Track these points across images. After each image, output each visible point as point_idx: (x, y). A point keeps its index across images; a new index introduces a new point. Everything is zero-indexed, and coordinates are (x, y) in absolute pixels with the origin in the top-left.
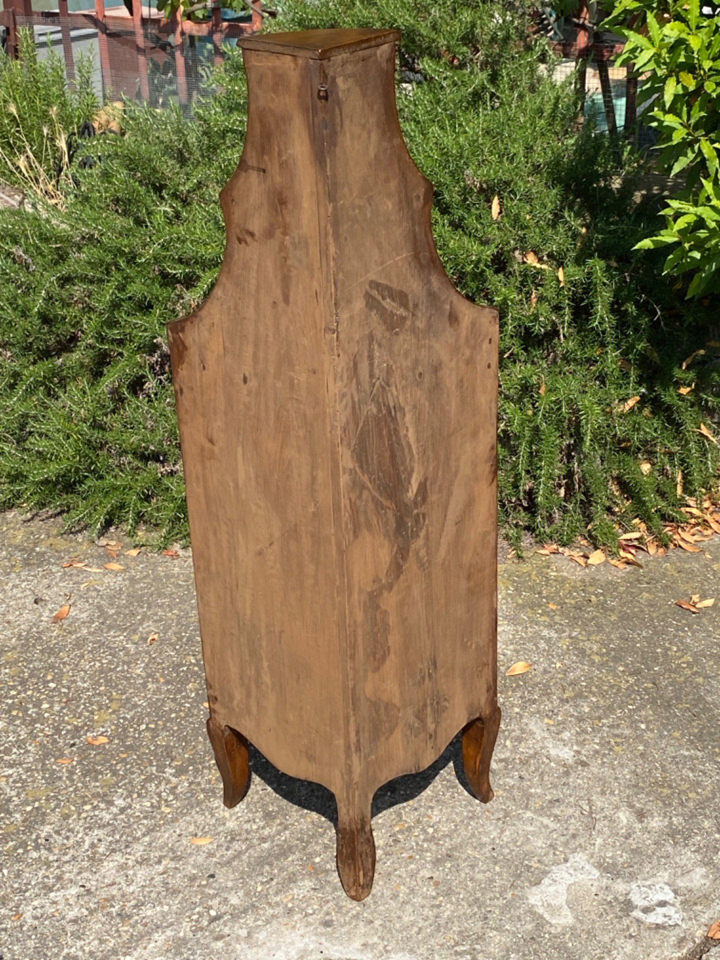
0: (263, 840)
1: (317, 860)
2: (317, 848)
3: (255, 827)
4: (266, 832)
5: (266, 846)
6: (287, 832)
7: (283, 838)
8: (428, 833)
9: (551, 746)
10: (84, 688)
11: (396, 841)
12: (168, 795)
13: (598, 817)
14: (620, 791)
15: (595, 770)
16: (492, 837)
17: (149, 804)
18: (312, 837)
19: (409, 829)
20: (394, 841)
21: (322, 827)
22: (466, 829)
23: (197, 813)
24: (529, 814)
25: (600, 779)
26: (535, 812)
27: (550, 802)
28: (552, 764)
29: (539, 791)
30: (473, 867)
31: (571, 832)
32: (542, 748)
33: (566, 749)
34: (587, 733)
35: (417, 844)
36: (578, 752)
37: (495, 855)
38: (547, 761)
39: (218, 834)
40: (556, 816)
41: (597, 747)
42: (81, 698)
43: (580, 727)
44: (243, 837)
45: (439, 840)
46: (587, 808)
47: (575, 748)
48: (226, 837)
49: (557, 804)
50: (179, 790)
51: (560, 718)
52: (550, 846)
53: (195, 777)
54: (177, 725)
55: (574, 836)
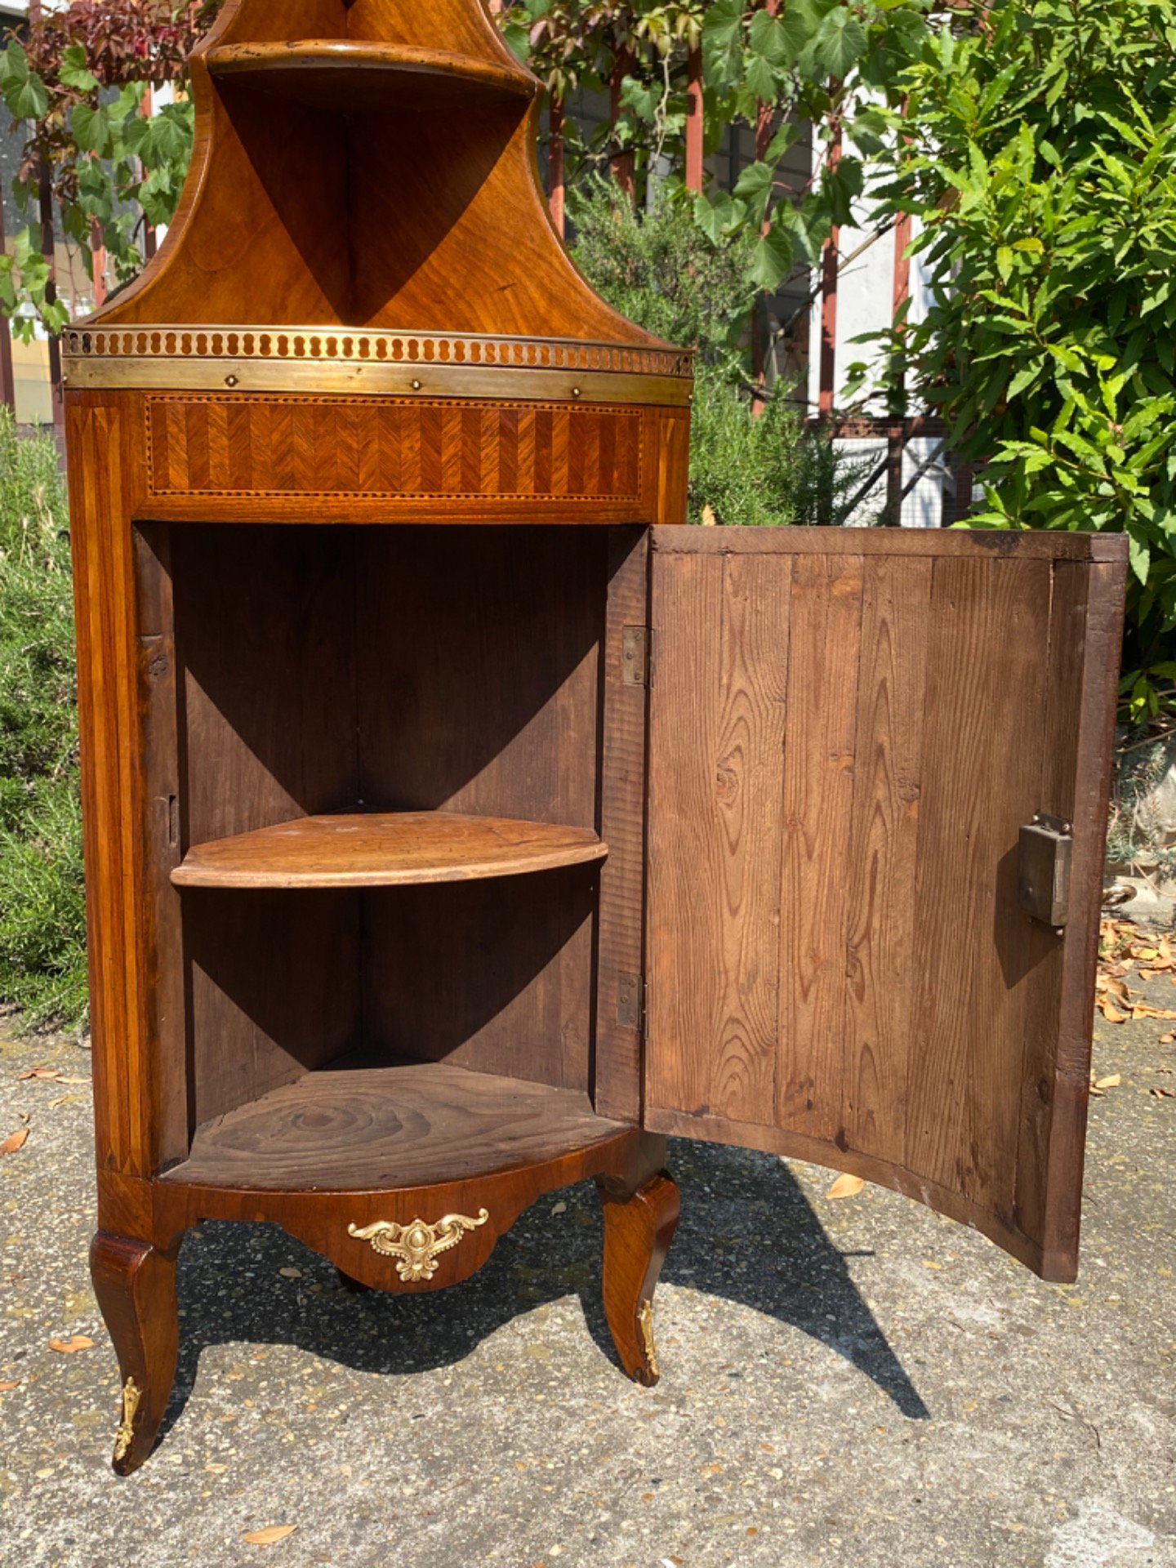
0: (431, 1516)
1: (555, 1551)
2: (551, 1526)
3: (408, 1491)
4: (435, 1500)
5: (438, 1528)
6: (479, 1497)
7: (473, 1511)
8: (773, 1480)
9: (952, 1304)
10: (47, 1256)
11: (713, 1500)
12: (219, 1438)
13: (1096, 1423)
14: (1115, 1374)
15: (1052, 1340)
16: (905, 1477)
17: (178, 1459)
18: (536, 1502)
19: (732, 1474)
20: (707, 1499)
21: (550, 1483)
22: (848, 1465)
23: (283, 1469)
24: (960, 1428)
25: (1068, 1356)
26: (971, 1422)
27: (992, 1402)
28: (968, 1335)
29: (963, 1383)
30: (889, 1541)
31: (1058, 1455)
32: (940, 1309)
33: (983, 1308)
34: (1007, 1278)
35: (759, 1503)
36: (1008, 1312)
37: (926, 1512)
38: (956, 1331)
39: (332, 1510)
40: (1015, 1428)
41: (1037, 1302)
42: (40, 1273)
43: (992, 1271)
44: (387, 1514)
45: (800, 1491)
46: (1067, 1407)
47: (998, 1305)
48: (350, 1517)
49: (1008, 1405)
50: (242, 1426)
51: (949, 1259)
52: (1028, 1485)
53: (273, 1402)
54: (231, 1309)
55: (1067, 1464)
